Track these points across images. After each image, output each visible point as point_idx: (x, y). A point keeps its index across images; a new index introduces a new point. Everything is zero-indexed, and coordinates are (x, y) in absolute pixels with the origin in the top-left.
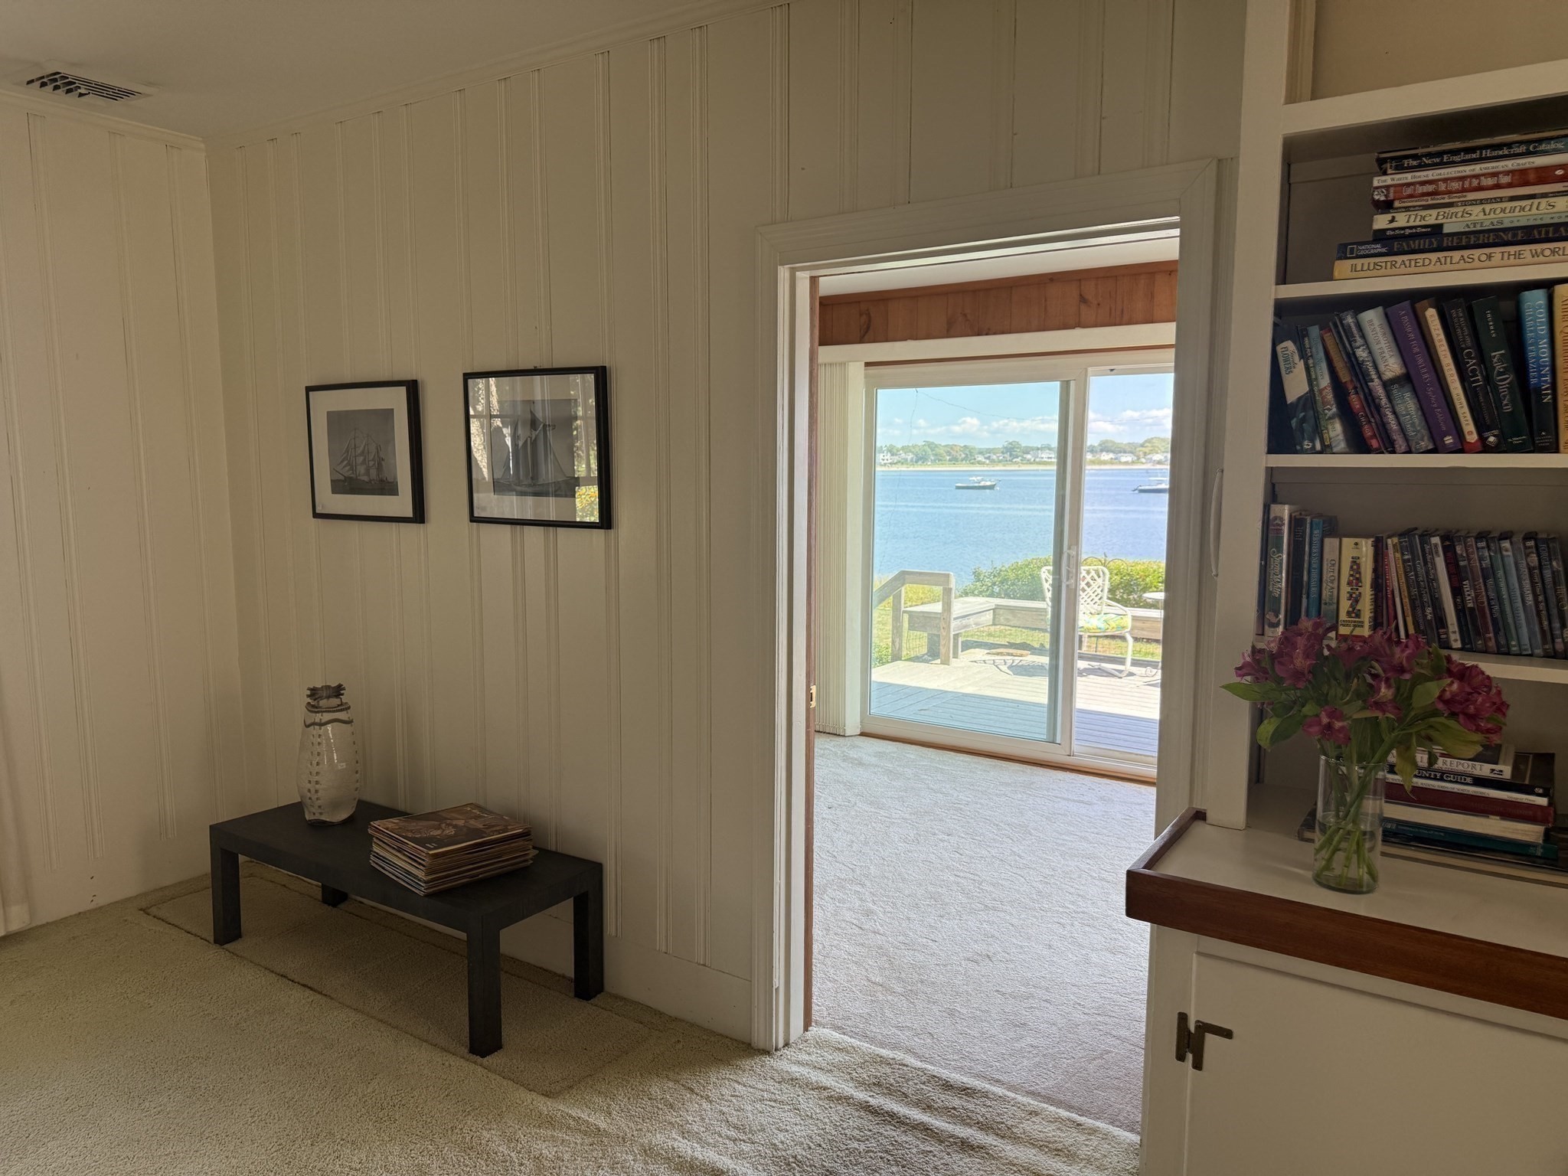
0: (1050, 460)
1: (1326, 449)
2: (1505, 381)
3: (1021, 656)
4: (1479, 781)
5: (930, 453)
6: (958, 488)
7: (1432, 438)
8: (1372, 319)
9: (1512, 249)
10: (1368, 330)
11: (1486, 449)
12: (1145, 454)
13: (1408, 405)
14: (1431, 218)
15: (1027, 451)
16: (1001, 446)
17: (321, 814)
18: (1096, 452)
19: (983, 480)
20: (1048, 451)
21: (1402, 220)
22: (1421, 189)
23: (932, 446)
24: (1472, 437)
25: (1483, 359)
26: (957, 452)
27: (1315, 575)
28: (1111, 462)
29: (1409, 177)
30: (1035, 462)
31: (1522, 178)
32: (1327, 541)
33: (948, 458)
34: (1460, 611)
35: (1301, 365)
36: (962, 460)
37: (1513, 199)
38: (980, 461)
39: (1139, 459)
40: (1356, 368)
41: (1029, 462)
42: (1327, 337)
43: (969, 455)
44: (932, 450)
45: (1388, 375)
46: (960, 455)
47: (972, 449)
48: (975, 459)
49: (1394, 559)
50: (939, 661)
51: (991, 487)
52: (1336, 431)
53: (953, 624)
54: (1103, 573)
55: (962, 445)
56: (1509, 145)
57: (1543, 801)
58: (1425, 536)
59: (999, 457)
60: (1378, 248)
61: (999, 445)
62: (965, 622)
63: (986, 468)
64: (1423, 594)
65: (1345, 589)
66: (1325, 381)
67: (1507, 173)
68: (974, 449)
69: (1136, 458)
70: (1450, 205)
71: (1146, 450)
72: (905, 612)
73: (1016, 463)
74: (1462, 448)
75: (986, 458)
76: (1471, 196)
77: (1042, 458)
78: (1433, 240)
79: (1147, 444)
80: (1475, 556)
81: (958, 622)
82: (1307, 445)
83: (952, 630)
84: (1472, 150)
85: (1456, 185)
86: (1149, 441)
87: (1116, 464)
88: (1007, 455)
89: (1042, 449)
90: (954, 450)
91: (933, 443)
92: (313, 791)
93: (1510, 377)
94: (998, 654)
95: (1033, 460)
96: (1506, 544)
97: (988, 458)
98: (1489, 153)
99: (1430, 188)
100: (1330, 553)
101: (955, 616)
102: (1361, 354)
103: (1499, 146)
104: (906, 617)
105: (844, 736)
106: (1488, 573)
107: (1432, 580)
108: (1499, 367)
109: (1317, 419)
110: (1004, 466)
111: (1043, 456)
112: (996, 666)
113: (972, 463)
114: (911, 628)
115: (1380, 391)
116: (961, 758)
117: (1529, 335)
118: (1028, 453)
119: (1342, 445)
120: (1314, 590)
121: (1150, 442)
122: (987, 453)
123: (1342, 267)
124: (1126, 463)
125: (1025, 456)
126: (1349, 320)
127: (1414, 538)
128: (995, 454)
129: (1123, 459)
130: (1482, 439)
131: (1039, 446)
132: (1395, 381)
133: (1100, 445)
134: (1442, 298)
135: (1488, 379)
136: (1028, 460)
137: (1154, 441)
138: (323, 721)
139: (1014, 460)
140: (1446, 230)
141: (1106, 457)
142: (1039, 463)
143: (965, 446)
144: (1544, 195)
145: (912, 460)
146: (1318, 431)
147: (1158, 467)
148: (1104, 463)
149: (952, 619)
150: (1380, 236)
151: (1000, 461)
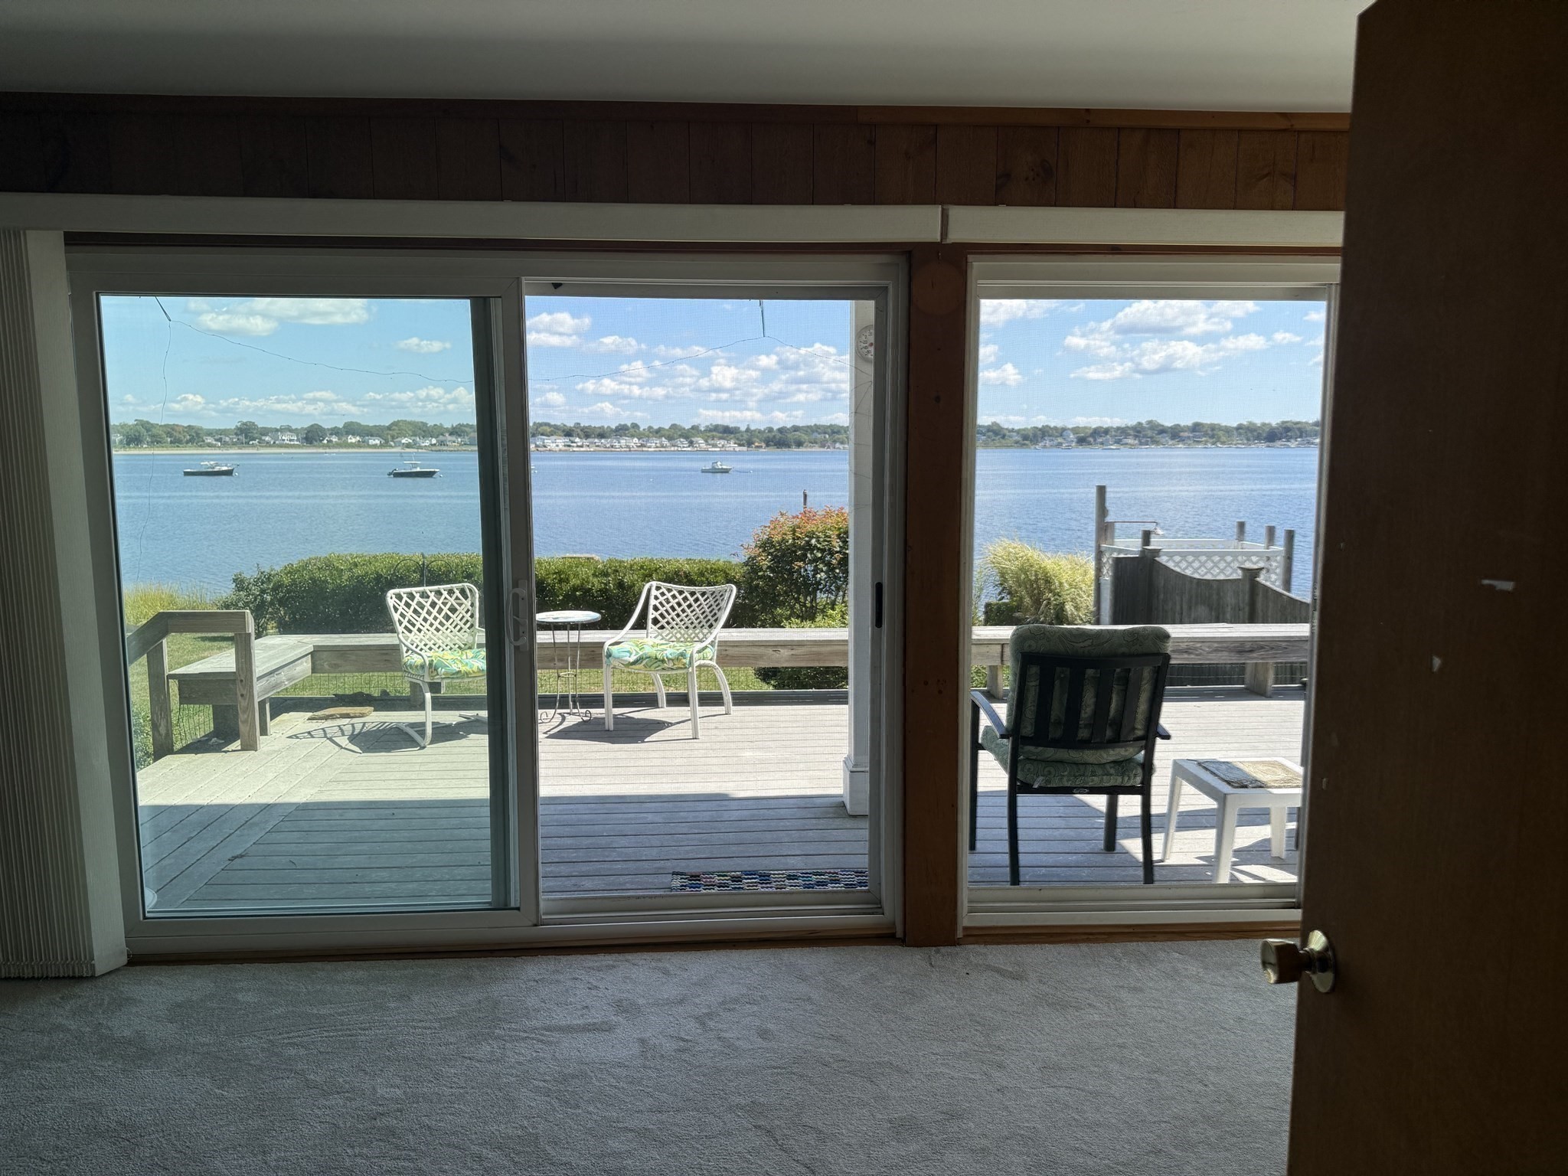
0: (292, 443)
3: (362, 715)
5: (145, 433)
6: (187, 474)
12: (393, 438)
15: (265, 431)
16: (233, 428)
18: (342, 435)
19: (217, 465)
20: (289, 433)
23: (147, 426)
26: (180, 433)
28: (358, 445)
30: (274, 445)
33: (169, 440)
36: (187, 442)
38: (209, 443)
39: (387, 442)
41: (268, 445)
43: (194, 436)
44: (148, 431)
46: (185, 436)
47: (198, 429)
48: (204, 441)
50: (237, 745)
51: (229, 473)
53: (258, 687)
54: (470, 590)
55: (186, 425)
59: (233, 438)
61: (232, 424)
62: (273, 679)
63: (218, 451)
68: (201, 429)
69: (383, 441)
71: (394, 433)
72: (171, 677)
73: (253, 446)
75: (216, 440)
77: (284, 440)
79: (394, 427)
81: (263, 682)
83: (255, 693)
86: (396, 424)
87: (364, 447)
88: (242, 438)
89: (283, 430)
90: (176, 431)
91: (148, 422)
94: (326, 718)
95: (272, 443)
97: (220, 440)
101: (257, 676)
104: (174, 687)
105: (93, 977)
110: (240, 448)
111: (283, 438)
112: (330, 739)
113: (201, 446)
114: (185, 699)
116: (348, 974)
118: (266, 435)
121: (396, 426)
122: (220, 435)
124: (375, 446)
125: (263, 438)
128: (226, 435)
129: (371, 442)
131: (278, 428)
133: (344, 427)
136: (268, 443)
137: (401, 424)
139: (251, 443)
141: (352, 440)
142: (281, 446)
143: (189, 426)
145: (121, 442)
147: (408, 450)
148: (352, 446)
149: (255, 679)
151: (234, 444)
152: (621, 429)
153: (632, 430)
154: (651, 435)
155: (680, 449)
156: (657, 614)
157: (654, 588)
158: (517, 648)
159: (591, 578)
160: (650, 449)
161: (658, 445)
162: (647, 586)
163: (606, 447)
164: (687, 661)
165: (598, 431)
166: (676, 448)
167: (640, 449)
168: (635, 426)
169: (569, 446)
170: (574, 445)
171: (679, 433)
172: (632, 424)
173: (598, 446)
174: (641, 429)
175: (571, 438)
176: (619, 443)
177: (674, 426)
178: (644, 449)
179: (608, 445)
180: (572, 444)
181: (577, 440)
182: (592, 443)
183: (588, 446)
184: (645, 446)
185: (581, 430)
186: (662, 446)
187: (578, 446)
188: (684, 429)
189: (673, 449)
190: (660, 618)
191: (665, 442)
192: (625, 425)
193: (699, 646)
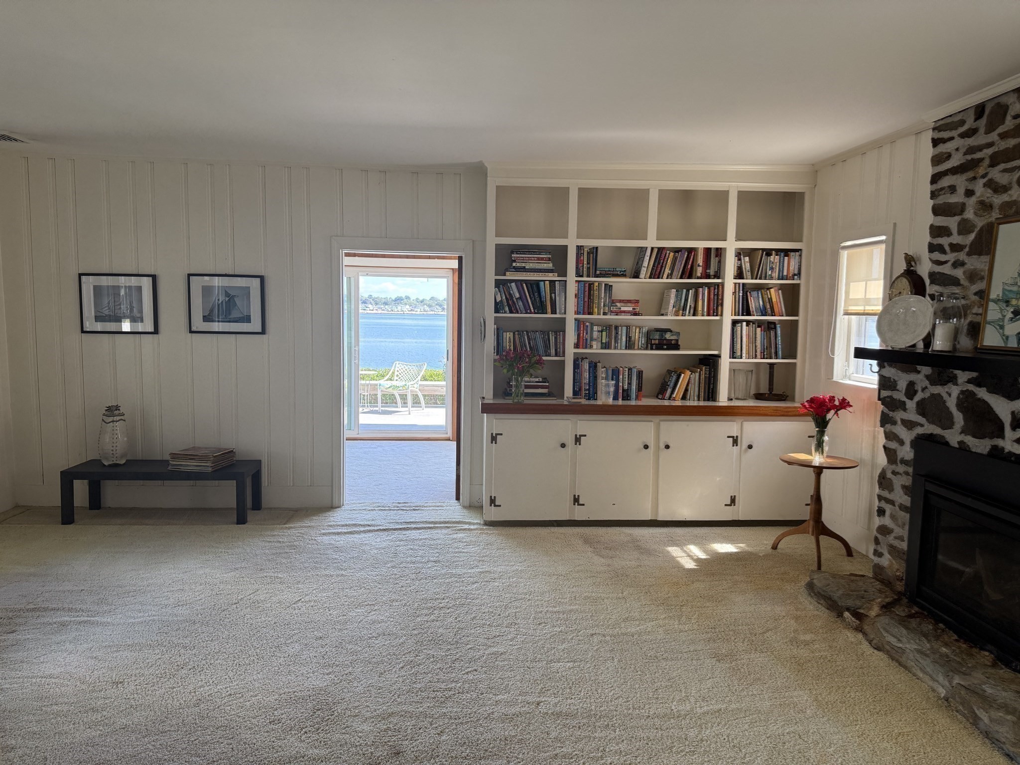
1: (505, 312)
2: (538, 300)
4: (537, 382)
7: (525, 311)
8: (513, 284)
9: (538, 273)
10: (512, 287)
11: (535, 313)
13: (521, 303)
14: (523, 265)
17: (116, 460)
21: (518, 265)
22: (521, 259)
24: (533, 311)
25: (534, 295)
27: (502, 340)
29: (518, 256)
31: (538, 259)
32: (504, 333)
34: (530, 347)
35: (499, 293)
37: (537, 263)
40: (510, 294)
42: (504, 288)
45: (517, 297)
49: (517, 336)
52: (507, 309)
56: (536, 252)
57: (548, 384)
58: (523, 332)
60: (514, 270)
64: (523, 345)
65: (508, 344)
66: (504, 298)
67: (536, 257)
70: (526, 263)
74: (531, 313)
76: (530, 261)
78: (523, 270)
80: (532, 335)
82: (501, 312)
84: (530, 252)
85: (527, 259)
92: (115, 450)
93: (538, 299)
96: (538, 333)
98: (532, 253)
99: (522, 259)
100: (505, 336)
102: (511, 292)
103: (534, 252)
106: (535, 339)
107: (524, 341)
108: (536, 297)
109: (503, 305)
115: (515, 300)
117: (541, 291)
119: (508, 312)
120: (502, 344)
123: (508, 273)
126: (509, 285)
127: (520, 332)
130: (535, 311)
132: (518, 298)
134: (526, 281)
135: (535, 299)
138: (117, 420)
140: (526, 268)
144: (542, 263)
146: (503, 308)
150: (514, 267)
152: (398, 299)
153: (405, 300)
154: (418, 303)
155: (436, 313)
156: (398, 373)
157: (397, 364)
158: (355, 363)
159: (375, 377)
160: (416, 313)
161: (422, 310)
162: (395, 363)
163: (388, 311)
164: (407, 387)
165: (383, 301)
166: (433, 313)
167: (411, 312)
168: (408, 298)
169: (365, 310)
170: (368, 309)
171: (436, 303)
172: (406, 296)
173: (383, 310)
174: (411, 300)
175: (366, 305)
176: (397, 308)
177: (432, 298)
178: (413, 312)
179: (390, 310)
180: (367, 309)
181: (370, 306)
182: (379, 308)
183: (377, 310)
184: (414, 311)
185: (373, 300)
186: (425, 311)
187: (370, 310)
188: (439, 300)
189: (431, 313)
190: (399, 375)
191: (427, 308)
192: (402, 297)
193: (412, 383)
